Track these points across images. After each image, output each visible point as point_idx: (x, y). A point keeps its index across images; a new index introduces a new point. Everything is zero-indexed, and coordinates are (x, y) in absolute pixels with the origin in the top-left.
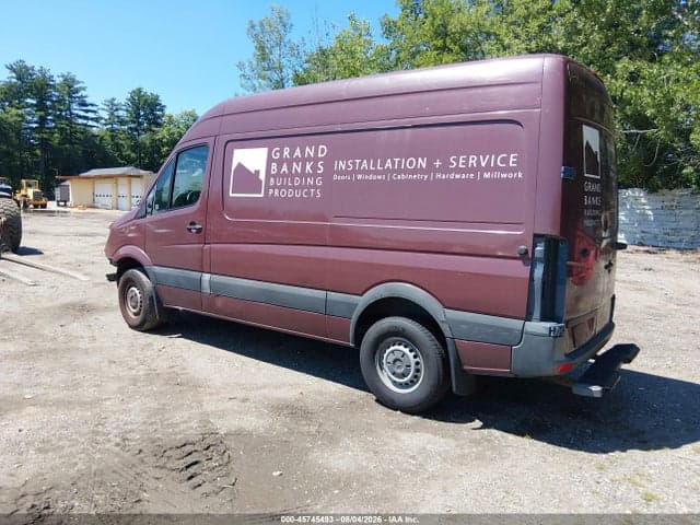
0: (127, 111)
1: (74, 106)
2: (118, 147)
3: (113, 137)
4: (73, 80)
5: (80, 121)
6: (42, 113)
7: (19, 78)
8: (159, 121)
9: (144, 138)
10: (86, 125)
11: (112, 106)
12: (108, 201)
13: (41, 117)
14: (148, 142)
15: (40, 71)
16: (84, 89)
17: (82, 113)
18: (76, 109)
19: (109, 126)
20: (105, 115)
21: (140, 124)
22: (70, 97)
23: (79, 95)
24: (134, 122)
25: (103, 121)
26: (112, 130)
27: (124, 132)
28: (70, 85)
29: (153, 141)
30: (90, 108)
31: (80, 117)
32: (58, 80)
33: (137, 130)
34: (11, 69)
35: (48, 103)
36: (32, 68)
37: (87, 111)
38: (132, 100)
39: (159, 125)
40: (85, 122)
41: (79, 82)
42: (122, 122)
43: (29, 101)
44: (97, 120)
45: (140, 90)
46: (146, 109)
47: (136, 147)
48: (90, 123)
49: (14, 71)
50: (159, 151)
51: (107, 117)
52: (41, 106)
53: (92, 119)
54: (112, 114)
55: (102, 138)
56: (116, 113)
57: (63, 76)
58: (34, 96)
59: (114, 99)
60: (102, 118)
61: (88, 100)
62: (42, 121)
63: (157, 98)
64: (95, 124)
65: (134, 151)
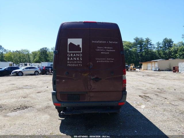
0: (162, 44)
1: (149, 45)
2: (160, 54)
3: (158, 52)
4: (149, 39)
5: (150, 49)
6: (141, 48)
7: (136, 41)
8: (171, 46)
9: (167, 51)
10: (151, 50)
11: (158, 44)
12: (150, 68)
13: (140, 49)
14: (168, 52)
15: (141, 39)
16: (151, 41)
17: (150, 47)
18: (149, 46)
19: (157, 49)
20: (156, 46)
21: (166, 47)
22: (148, 43)
23: (150, 42)
24: (164, 47)
25: (156, 48)
26: (158, 50)
27: (161, 50)
28: (148, 41)
29: (169, 51)
30: (152, 45)
31: (150, 48)
32: (145, 40)
33: (165, 49)
34: (135, 39)
35: (143, 46)
36: (139, 38)
37: (151, 46)
38: (164, 41)
39: (171, 47)
40: (151, 49)
41: (150, 39)
42: (161, 48)
43: (138, 46)
44: (154, 48)
45: (166, 38)
46: (168, 43)
47: (165, 54)
48: (152, 49)
49: (135, 40)
50: (171, 54)
51: (157, 47)
52: (141, 47)
53: (153, 48)
54: (158, 46)
55: (155, 52)
56: (159, 46)
57: (146, 39)
58: (139, 44)
59: (159, 42)
60: (155, 47)
61: (152, 43)
62: (141, 50)
63: (171, 39)
64: (154, 49)
65: (164, 55)
